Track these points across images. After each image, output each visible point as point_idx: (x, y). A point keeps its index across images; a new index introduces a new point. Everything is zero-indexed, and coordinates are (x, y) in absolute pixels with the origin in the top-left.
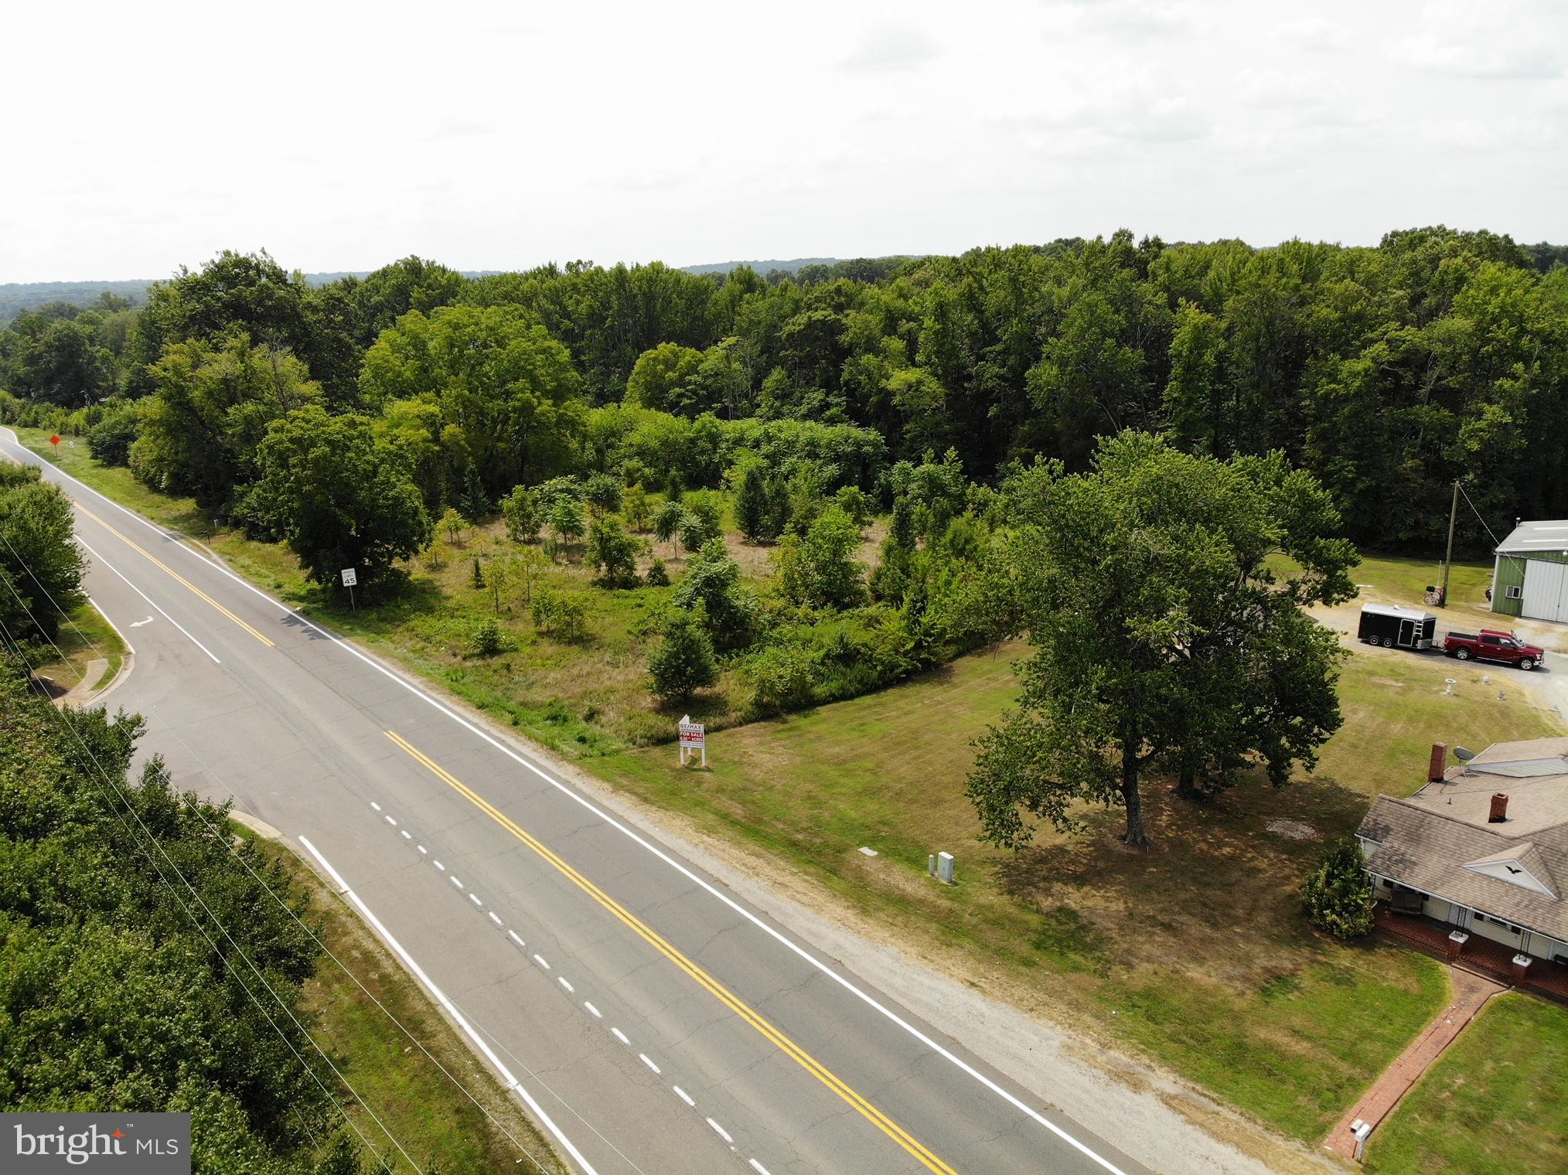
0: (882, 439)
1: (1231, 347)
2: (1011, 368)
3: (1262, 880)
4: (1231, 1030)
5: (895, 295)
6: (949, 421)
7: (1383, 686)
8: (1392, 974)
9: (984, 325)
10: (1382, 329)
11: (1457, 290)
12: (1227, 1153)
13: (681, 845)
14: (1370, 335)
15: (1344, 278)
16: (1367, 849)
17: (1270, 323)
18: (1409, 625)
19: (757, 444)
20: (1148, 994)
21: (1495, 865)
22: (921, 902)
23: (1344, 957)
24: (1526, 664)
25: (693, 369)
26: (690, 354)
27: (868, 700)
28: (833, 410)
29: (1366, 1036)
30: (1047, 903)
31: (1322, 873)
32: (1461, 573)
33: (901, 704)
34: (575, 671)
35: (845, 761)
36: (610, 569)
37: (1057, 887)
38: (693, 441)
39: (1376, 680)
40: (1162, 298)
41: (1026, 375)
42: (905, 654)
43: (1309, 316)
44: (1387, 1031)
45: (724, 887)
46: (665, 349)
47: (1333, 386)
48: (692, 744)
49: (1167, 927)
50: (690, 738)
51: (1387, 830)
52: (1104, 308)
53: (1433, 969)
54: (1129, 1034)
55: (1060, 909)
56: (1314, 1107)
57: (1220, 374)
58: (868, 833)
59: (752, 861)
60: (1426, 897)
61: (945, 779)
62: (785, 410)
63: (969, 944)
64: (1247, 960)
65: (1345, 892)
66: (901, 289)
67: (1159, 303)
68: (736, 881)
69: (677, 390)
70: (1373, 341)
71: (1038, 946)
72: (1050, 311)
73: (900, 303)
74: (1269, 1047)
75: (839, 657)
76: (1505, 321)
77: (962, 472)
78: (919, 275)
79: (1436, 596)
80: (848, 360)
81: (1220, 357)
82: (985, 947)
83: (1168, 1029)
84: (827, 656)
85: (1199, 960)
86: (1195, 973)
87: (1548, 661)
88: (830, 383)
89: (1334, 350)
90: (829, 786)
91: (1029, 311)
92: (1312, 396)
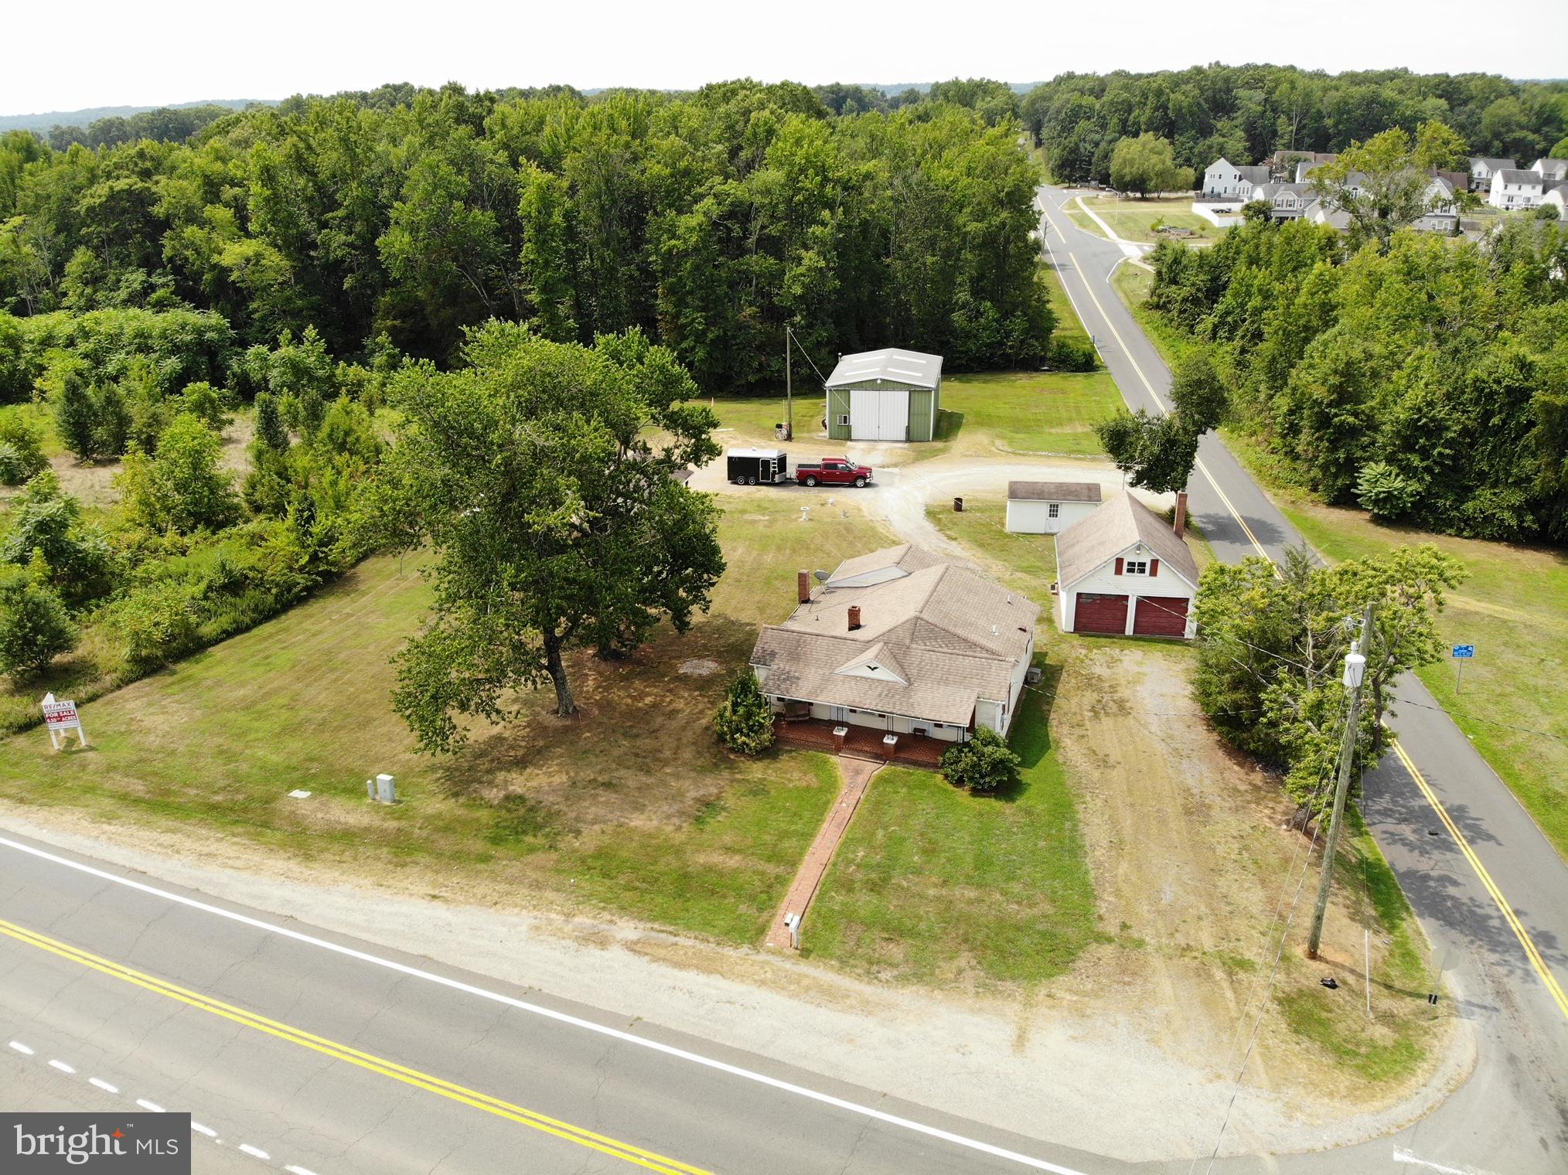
0: (226, 322)
1: (577, 205)
2: (358, 235)
3: (681, 720)
4: (675, 864)
5: (212, 156)
6: (302, 296)
7: (753, 522)
8: (796, 775)
9: (320, 188)
10: (708, 184)
11: (768, 143)
12: (690, 978)
13: (80, 842)
14: (699, 190)
15: (669, 133)
16: (760, 674)
17: (608, 181)
18: (766, 463)
19: (71, 343)
20: (600, 853)
21: (857, 666)
22: (367, 830)
23: (757, 771)
24: (860, 483)
27: (267, 628)
28: (160, 293)
29: (784, 835)
30: (494, 795)
31: (728, 704)
32: (801, 405)
33: (307, 625)
35: (254, 703)
37: (501, 776)
39: (747, 517)
40: (502, 157)
41: (377, 243)
42: (301, 569)
43: (643, 172)
44: (799, 827)
45: (141, 875)
47: (673, 242)
48: (62, 725)
49: (608, 785)
50: (60, 718)
51: (773, 654)
52: (445, 169)
53: (825, 762)
54: (589, 897)
55: (507, 798)
56: (753, 911)
57: (570, 233)
58: (295, 775)
59: (167, 838)
60: (810, 704)
61: (369, 697)
62: (100, 296)
63: (423, 858)
64: (679, 795)
65: (749, 715)
66: (217, 151)
67: (501, 161)
68: (154, 865)
70: (702, 197)
71: (492, 841)
72: (390, 171)
73: (218, 166)
74: (709, 869)
75: (224, 587)
76: (811, 171)
77: (327, 352)
78: (236, 133)
79: (785, 432)
80: (168, 233)
81: (568, 216)
82: (439, 855)
83: (622, 880)
84: (210, 588)
85: (639, 808)
86: (637, 821)
87: (876, 477)
88: (150, 263)
89: (670, 206)
90: (241, 734)
91: (367, 172)
92: (657, 252)
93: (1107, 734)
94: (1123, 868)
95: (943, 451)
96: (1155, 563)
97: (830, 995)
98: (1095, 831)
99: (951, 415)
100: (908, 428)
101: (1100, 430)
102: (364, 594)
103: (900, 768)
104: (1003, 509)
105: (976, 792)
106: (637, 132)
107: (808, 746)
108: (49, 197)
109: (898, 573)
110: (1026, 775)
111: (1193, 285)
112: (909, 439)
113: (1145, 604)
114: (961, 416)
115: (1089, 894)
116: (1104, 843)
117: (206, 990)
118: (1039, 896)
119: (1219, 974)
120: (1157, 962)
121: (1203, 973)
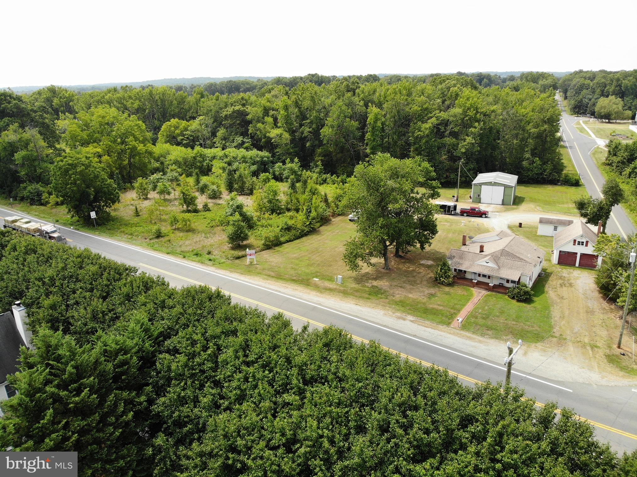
0: (270, 155)
1: (386, 120)
2: (313, 129)
3: (422, 274)
4: (423, 306)
5: (266, 101)
6: (292, 148)
7: (444, 225)
8: (459, 291)
9: (301, 113)
10: (434, 113)
11: (456, 99)
12: (429, 330)
13: (260, 283)
14: (430, 115)
15: (421, 95)
16: (450, 262)
17: (398, 112)
18: (449, 207)
19: (221, 158)
20: (401, 301)
21: (482, 262)
22: (336, 289)
23: (447, 289)
24: (484, 216)
25: (186, 129)
26: (184, 123)
27: (298, 241)
28: (246, 145)
29: (455, 304)
30: (370, 285)
31: (439, 268)
32: (462, 191)
33: (308, 241)
34: (195, 240)
35: (299, 258)
36: (187, 207)
37: (370, 281)
38: (194, 158)
39: (442, 223)
40: (362, 103)
41: (321, 131)
42: (306, 226)
43: (410, 109)
44: (461, 303)
45: (280, 292)
46: (174, 121)
47: (419, 133)
48: (251, 257)
49: (401, 287)
50: (250, 255)
51: (454, 257)
52: (344, 108)
53: (469, 289)
54: (399, 310)
55: (373, 286)
56: (447, 319)
57: (383, 130)
58: (314, 275)
59: (284, 285)
60: (465, 272)
61: (330, 260)
62: (227, 144)
63: (352, 297)
64: (423, 292)
65: (446, 273)
66: (268, 99)
68: (282, 290)
69: (181, 137)
70: (432, 117)
71: (370, 295)
72: (324, 108)
73: (268, 104)
74: (433, 309)
75: (286, 229)
76: (472, 109)
77: (300, 166)
78: (273, 93)
79: (455, 198)
80: (251, 125)
81: (383, 124)
82: (356, 296)
83: (408, 308)
84: (282, 229)
85: (411, 293)
86: (411, 296)
87: (489, 215)
88: (244, 134)
89: (419, 120)
90: (297, 265)
91: (317, 107)
92: (413, 136)
93: (564, 292)
94: (563, 322)
95: (516, 209)
96: (587, 242)
97: (470, 338)
98: (556, 313)
99: (520, 197)
100: (503, 200)
101: (575, 202)
102: (323, 235)
103: (494, 293)
104: (537, 228)
105: (518, 301)
106: (409, 94)
107: (464, 285)
108: (211, 110)
109: (497, 238)
110: (535, 299)
111: (622, 156)
112: (503, 204)
113: (583, 256)
114: (524, 198)
115: (551, 327)
116: (558, 316)
117: (302, 316)
118: (535, 326)
119: (588, 348)
120: (570, 344)
121: (584, 346)
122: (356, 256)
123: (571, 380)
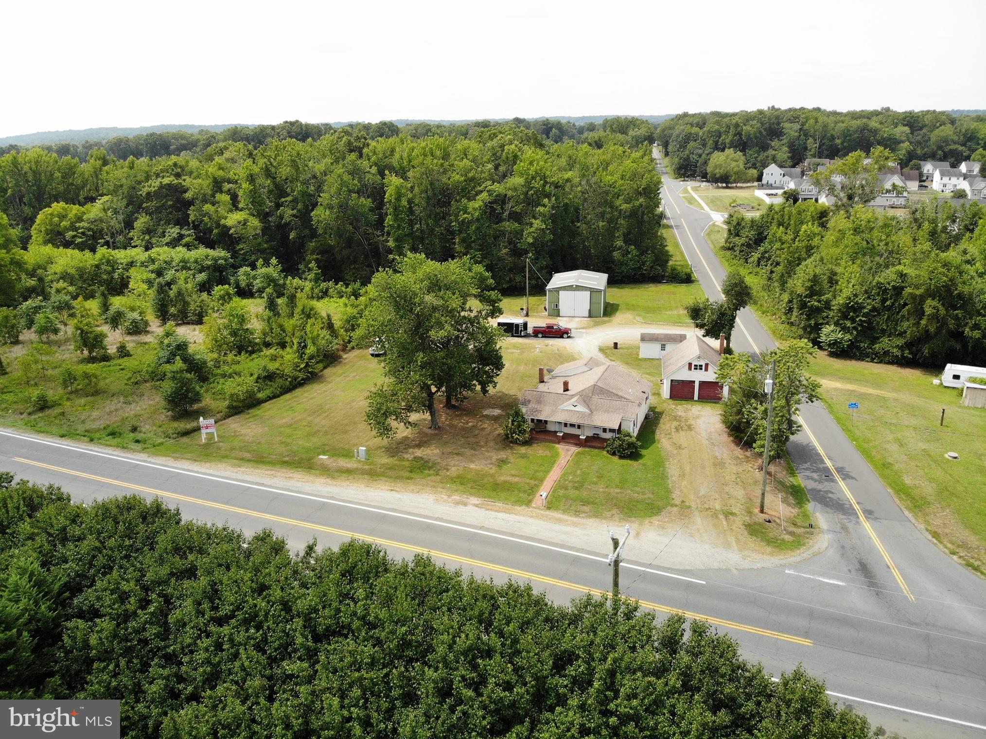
0: (229, 255)
1: (415, 196)
2: (299, 211)
3: (487, 431)
4: (491, 480)
5: (216, 168)
6: (267, 242)
8: (540, 451)
9: (277, 186)
10: (484, 185)
11: (515, 163)
12: (502, 515)
13: (228, 474)
14: (479, 188)
15: (463, 158)
16: (524, 410)
17: (431, 184)
18: (517, 326)
19: (143, 264)
20: (458, 477)
21: (568, 406)
22: (357, 469)
23: (523, 450)
24: (565, 336)
25: (80, 219)
26: (75, 209)
27: (287, 396)
28: (187, 239)
29: (536, 471)
30: (408, 457)
31: (510, 422)
32: (533, 300)
33: (306, 395)
34: (107, 410)
35: (291, 425)
36: (90, 352)
37: (411, 450)
38: (97, 267)
40: (374, 170)
41: (312, 214)
42: (300, 371)
43: (449, 179)
44: (543, 468)
45: (263, 485)
46: (57, 207)
47: (466, 215)
48: (208, 431)
49: (458, 454)
50: (207, 427)
51: (529, 401)
52: (346, 177)
53: (554, 447)
54: (456, 491)
55: (415, 458)
56: (526, 495)
58: (319, 450)
59: (269, 472)
60: (546, 422)
61: (345, 422)
62: (154, 240)
63: (383, 479)
64: (490, 458)
65: (519, 426)
66: (220, 164)
67: (373, 172)
68: (266, 481)
69: (71, 233)
70: (482, 192)
71: (411, 472)
72: (315, 177)
73: (221, 173)
74: (506, 482)
75: (265, 377)
76: (538, 178)
77: (282, 271)
78: (227, 154)
79: (525, 312)
80: (192, 208)
81: (410, 202)
82: (391, 477)
83: (469, 485)
84: (259, 378)
85: (473, 462)
86: (472, 466)
87: (573, 333)
88: (182, 222)
89: (463, 197)
90: (290, 436)
91: (302, 177)
92: (457, 220)
93: (682, 438)
94: (684, 483)
95: (608, 322)
96: (707, 365)
97: (559, 521)
98: (673, 470)
99: (613, 305)
100: (590, 311)
101: (687, 308)
102: (330, 383)
103: (587, 449)
104: (639, 348)
105: (621, 457)
106: (446, 156)
107: (545, 441)
108: (121, 186)
109: (586, 369)
110: (643, 452)
111: (748, 237)
112: (590, 316)
113: (703, 384)
114: (618, 305)
115: (668, 491)
116: (677, 475)
117: (303, 520)
118: (647, 492)
119: (721, 517)
120: (697, 513)
121: (715, 515)
122: (386, 415)
123: (703, 567)
